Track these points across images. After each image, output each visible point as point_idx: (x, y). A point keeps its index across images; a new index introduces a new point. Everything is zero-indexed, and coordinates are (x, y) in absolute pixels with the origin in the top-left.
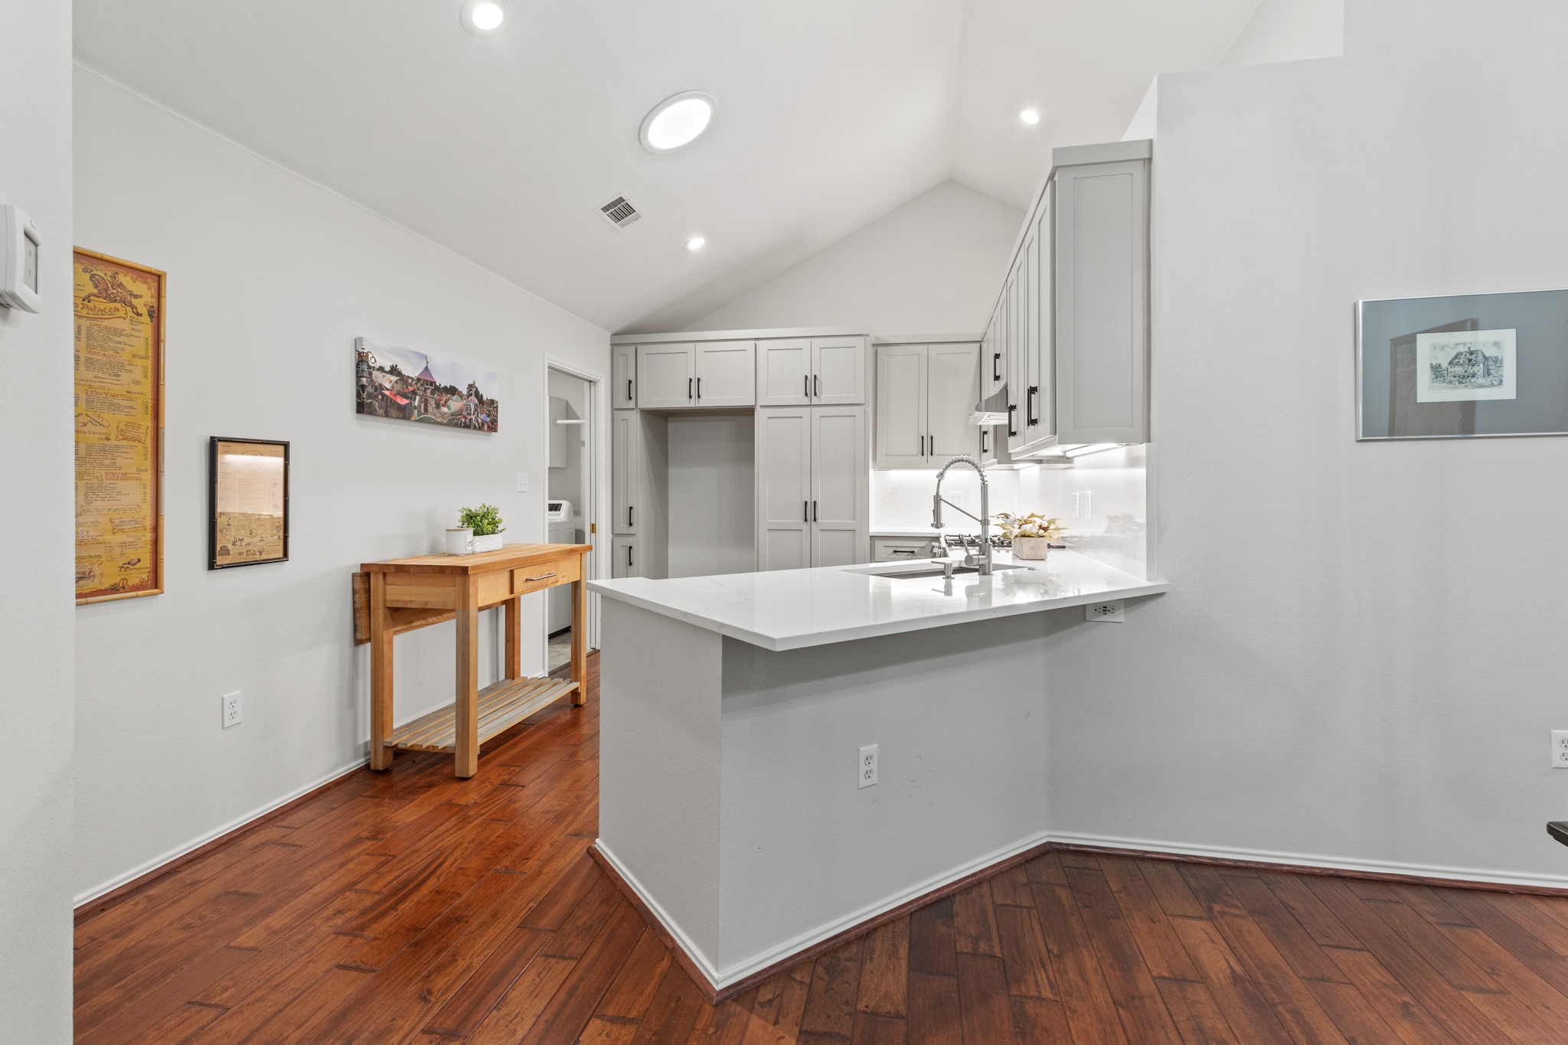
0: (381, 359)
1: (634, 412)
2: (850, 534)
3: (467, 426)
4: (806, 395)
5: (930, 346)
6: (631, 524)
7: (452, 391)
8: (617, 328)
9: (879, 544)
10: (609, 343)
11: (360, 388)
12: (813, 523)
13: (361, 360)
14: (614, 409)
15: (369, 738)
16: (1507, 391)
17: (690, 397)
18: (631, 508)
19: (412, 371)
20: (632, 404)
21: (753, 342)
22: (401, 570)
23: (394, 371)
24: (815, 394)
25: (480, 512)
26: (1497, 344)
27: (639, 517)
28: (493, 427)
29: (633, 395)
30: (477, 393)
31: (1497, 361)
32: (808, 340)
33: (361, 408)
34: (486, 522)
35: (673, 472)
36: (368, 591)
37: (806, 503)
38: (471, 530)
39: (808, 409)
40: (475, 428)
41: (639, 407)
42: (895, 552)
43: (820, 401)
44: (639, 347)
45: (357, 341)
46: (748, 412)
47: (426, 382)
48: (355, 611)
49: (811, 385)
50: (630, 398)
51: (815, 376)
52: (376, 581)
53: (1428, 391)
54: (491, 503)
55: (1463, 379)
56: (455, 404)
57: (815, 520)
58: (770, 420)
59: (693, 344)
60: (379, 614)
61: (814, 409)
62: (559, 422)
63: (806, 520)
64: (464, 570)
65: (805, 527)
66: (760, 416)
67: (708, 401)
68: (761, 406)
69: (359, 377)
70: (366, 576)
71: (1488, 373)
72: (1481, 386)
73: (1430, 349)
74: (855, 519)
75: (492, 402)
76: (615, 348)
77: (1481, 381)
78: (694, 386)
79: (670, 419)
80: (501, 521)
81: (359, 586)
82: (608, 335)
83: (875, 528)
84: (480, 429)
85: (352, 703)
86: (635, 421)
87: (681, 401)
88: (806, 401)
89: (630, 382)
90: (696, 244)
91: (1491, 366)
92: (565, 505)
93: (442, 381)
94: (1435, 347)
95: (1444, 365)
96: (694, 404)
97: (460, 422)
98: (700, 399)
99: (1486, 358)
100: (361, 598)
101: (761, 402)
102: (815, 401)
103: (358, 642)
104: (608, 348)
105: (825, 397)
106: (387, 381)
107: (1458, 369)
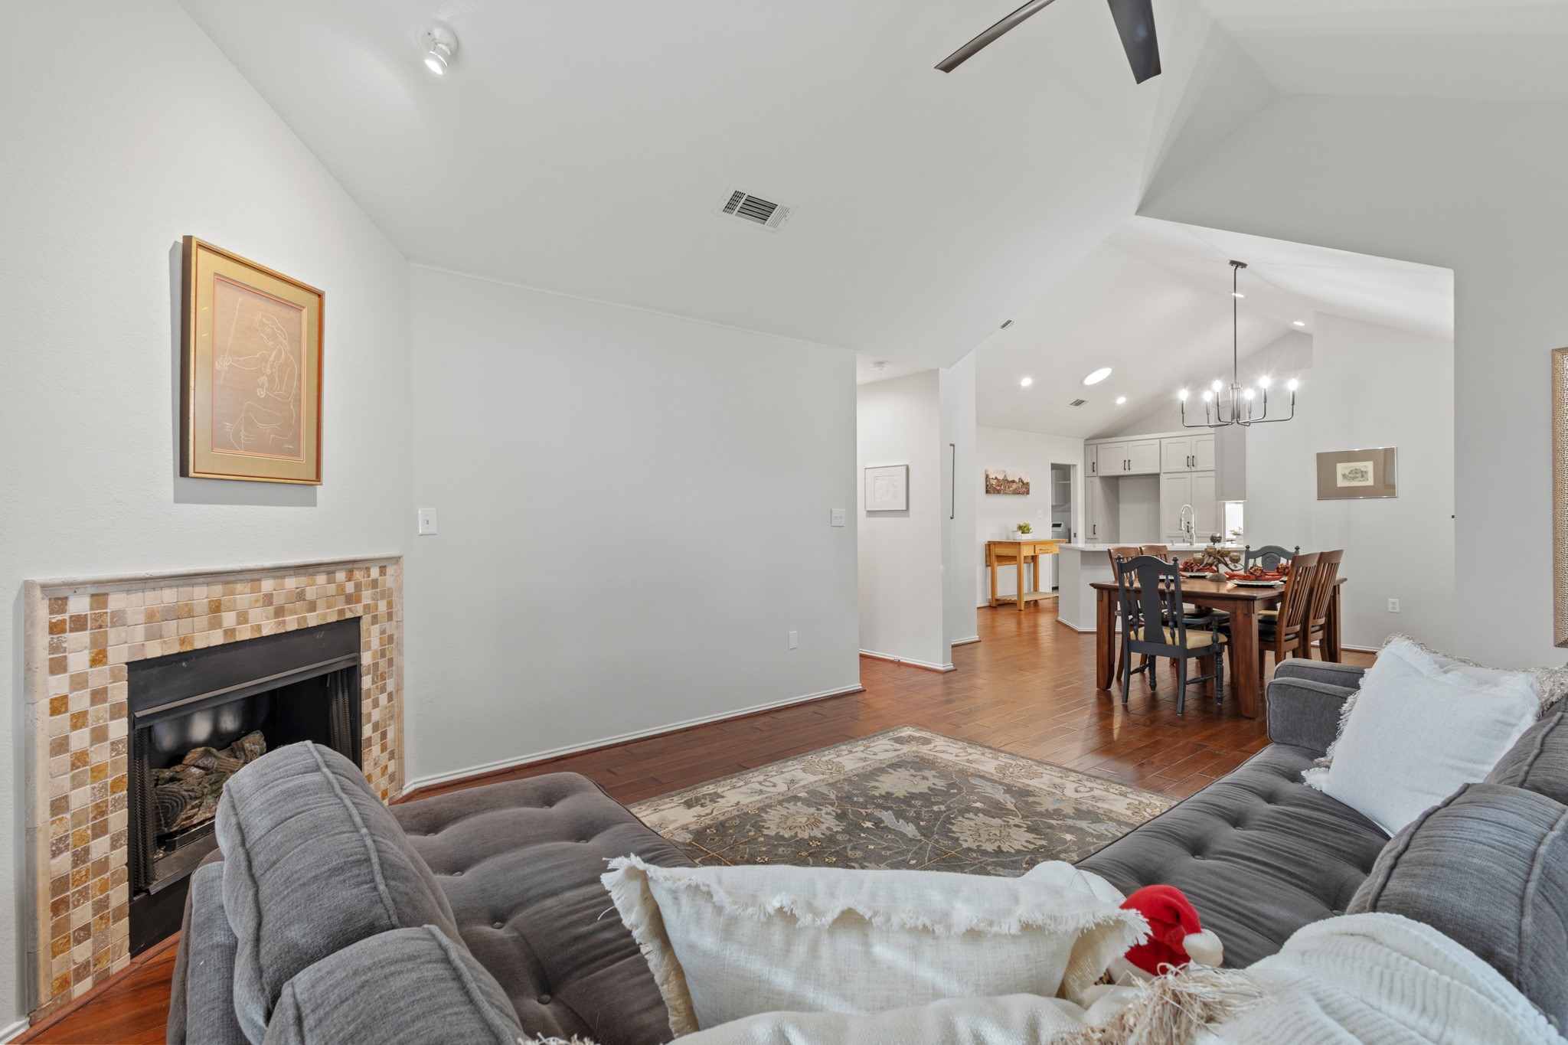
0: (992, 476)
1: (1098, 478)
3: (1018, 494)
4: (1188, 466)
7: (1013, 481)
8: (1088, 436)
10: (1083, 444)
11: (987, 486)
13: (987, 476)
14: (1086, 477)
15: (990, 597)
16: (1370, 482)
17: (1125, 469)
18: (1095, 525)
19: (1001, 477)
20: (1095, 474)
21: (1159, 440)
22: (1000, 543)
23: (996, 478)
24: (1193, 466)
25: (1024, 525)
26: (1366, 467)
27: (1098, 529)
28: (1028, 493)
29: (1095, 469)
30: (1022, 482)
31: (1366, 472)
32: (1190, 437)
33: (987, 492)
34: (1025, 528)
35: (1122, 507)
36: (990, 550)
38: (1021, 532)
39: (1189, 473)
40: (1021, 494)
41: (1099, 475)
43: (1196, 469)
44: (1099, 446)
45: (986, 471)
46: (1156, 476)
47: (1005, 480)
48: (986, 556)
49: (1191, 461)
50: (1094, 471)
51: (1193, 456)
52: (992, 547)
53: (1341, 483)
54: (1027, 522)
55: (1353, 479)
56: (1014, 486)
58: (1168, 479)
59: (1125, 443)
60: (993, 557)
61: (1193, 473)
64: (1019, 543)
66: (1163, 478)
67: (1135, 470)
68: (1163, 473)
69: (986, 482)
70: (990, 545)
71: (1363, 476)
72: (1360, 481)
73: (1342, 468)
75: (1028, 483)
76: (1087, 447)
77: (1360, 479)
78: (1127, 463)
79: (1120, 478)
80: (1031, 528)
81: (987, 548)
82: (1083, 440)
84: (1023, 494)
85: (986, 586)
86: (1097, 481)
87: (1120, 472)
88: (1188, 469)
89: (1094, 463)
90: (1121, 400)
91: (1363, 474)
92: (1063, 524)
93: (1010, 479)
94: (1343, 468)
95: (1347, 474)
96: (1127, 473)
97: (1016, 493)
98: (1130, 470)
99: (1362, 472)
100: (988, 552)
101: (1163, 471)
102: (1193, 469)
103: (987, 566)
104: (1083, 446)
105: (1199, 467)
106: (994, 482)
107: (1352, 475)
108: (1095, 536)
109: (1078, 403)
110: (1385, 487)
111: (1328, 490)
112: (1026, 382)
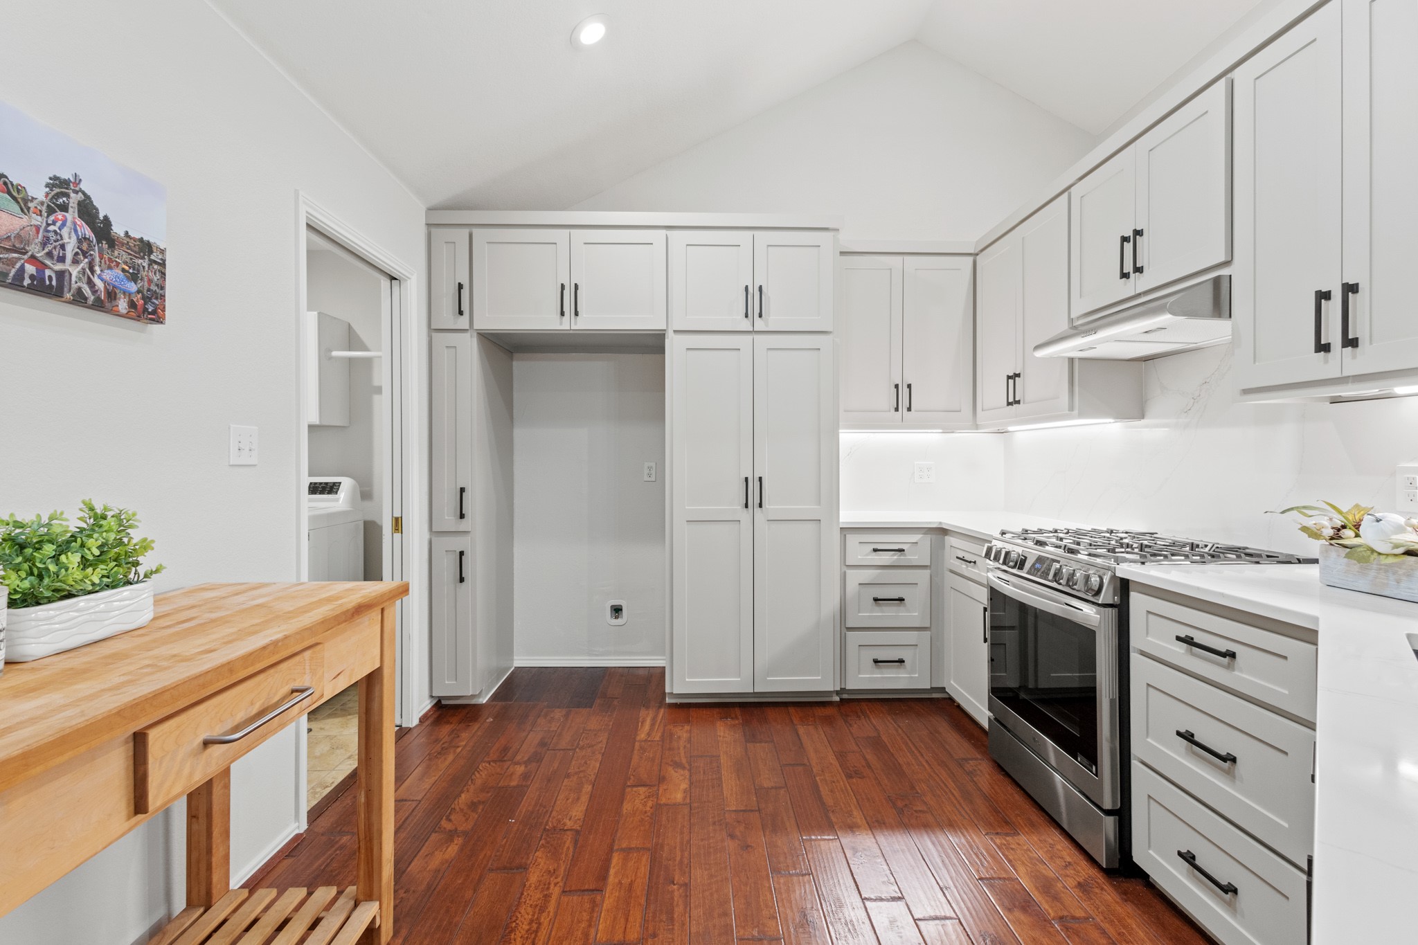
1: (467, 335)
2: (810, 527)
4: (747, 316)
5: (907, 258)
6: (462, 516)
8: (439, 198)
9: (853, 540)
10: (424, 222)
12: (757, 509)
14: (433, 330)
17: (562, 314)
18: (462, 490)
20: (463, 322)
21: (664, 232)
24: (760, 316)
25: (73, 522)
27: (474, 503)
28: (149, 312)
29: (465, 307)
32: (750, 233)
34: (73, 559)
37: (746, 479)
39: (749, 338)
40: (79, 299)
41: (476, 327)
42: (875, 550)
43: (767, 325)
44: (476, 231)
46: (655, 341)
49: (754, 301)
50: (461, 313)
51: (760, 288)
57: (760, 506)
58: (688, 353)
59: (567, 231)
61: (757, 337)
62: (335, 353)
63: (747, 506)
65: (745, 516)
66: (674, 345)
67: (591, 320)
68: (675, 331)
74: (819, 503)
76: (434, 231)
78: (569, 299)
79: (516, 355)
80: (146, 546)
82: (422, 209)
83: (848, 515)
84: (99, 306)
86: (470, 348)
87: (547, 323)
88: (745, 325)
89: (460, 286)
92: (347, 484)
96: (566, 325)
98: (578, 318)
101: (675, 325)
102: (760, 324)
104: (422, 230)
105: (774, 319)
108: (464, 525)
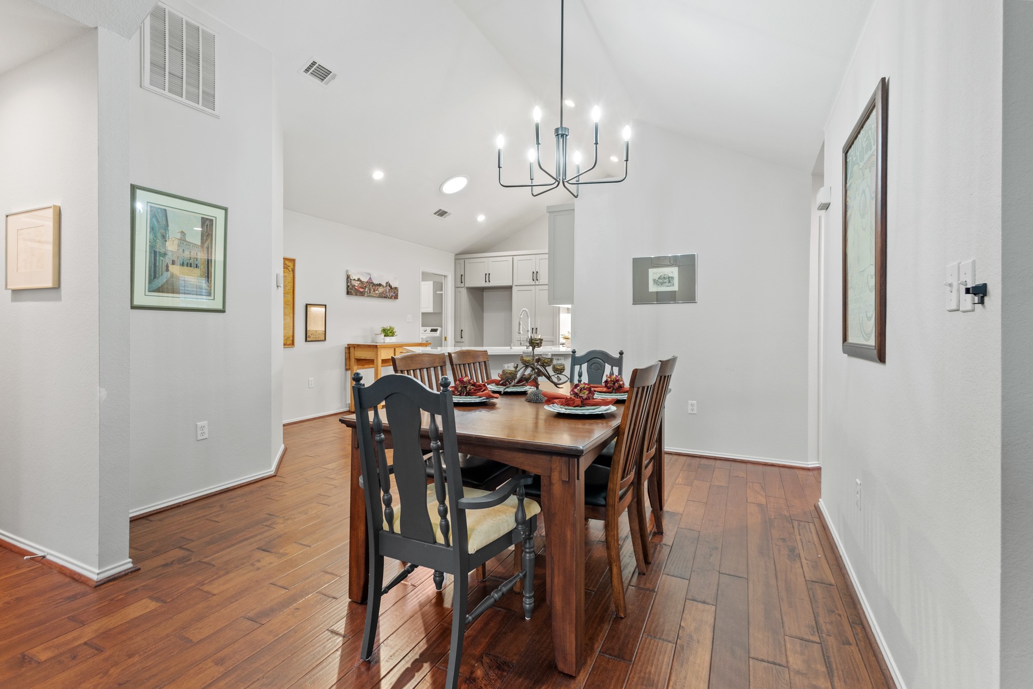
0: (354, 277)
1: (464, 288)
3: (385, 297)
4: (533, 280)
6: (462, 338)
7: (380, 285)
8: (458, 251)
10: (454, 258)
11: (348, 286)
13: (348, 277)
14: (455, 287)
15: (350, 402)
16: (676, 288)
17: (486, 282)
18: (462, 330)
19: (365, 279)
20: (462, 285)
21: (512, 257)
22: (359, 346)
23: (359, 280)
24: (537, 280)
25: (388, 328)
26: (672, 272)
27: (465, 334)
28: (396, 297)
29: (463, 281)
30: (390, 285)
31: (672, 278)
32: (534, 256)
33: (348, 293)
34: (389, 332)
35: (486, 315)
36: (349, 353)
37: (533, 328)
38: (383, 335)
39: (534, 286)
40: (389, 298)
41: (466, 286)
43: (539, 282)
44: (466, 260)
45: (347, 271)
46: (509, 288)
47: (370, 283)
48: (346, 359)
49: (535, 276)
50: (462, 282)
51: (537, 272)
52: (352, 349)
53: (652, 288)
54: (392, 326)
55: (662, 284)
56: (381, 290)
58: (519, 292)
59: (487, 258)
60: (353, 360)
61: (537, 287)
62: (437, 292)
64: (377, 346)
66: (514, 289)
67: (494, 283)
68: (515, 286)
69: (347, 283)
70: (349, 348)
71: (669, 282)
72: (668, 286)
73: (654, 273)
74: (553, 336)
75: (396, 288)
76: (457, 261)
77: (668, 284)
78: (488, 276)
79: (485, 290)
80: (395, 332)
81: (347, 351)
82: (454, 255)
84: (391, 298)
85: (345, 389)
86: (464, 292)
87: (482, 284)
88: (533, 283)
89: (462, 275)
90: (481, 218)
91: (670, 279)
92: (439, 329)
93: (376, 282)
95: (657, 279)
96: (487, 285)
97: (383, 296)
98: (490, 283)
99: (669, 277)
100: (347, 355)
101: (514, 284)
102: (537, 283)
103: (347, 370)
104: (453, 261)
105: (541, 281)
106: (356, 284)
107: (661, 281)
108: (463, 340)
109: (442, 213)
110: (688, 294)
111: (641, 296)
112: (378, 175)
